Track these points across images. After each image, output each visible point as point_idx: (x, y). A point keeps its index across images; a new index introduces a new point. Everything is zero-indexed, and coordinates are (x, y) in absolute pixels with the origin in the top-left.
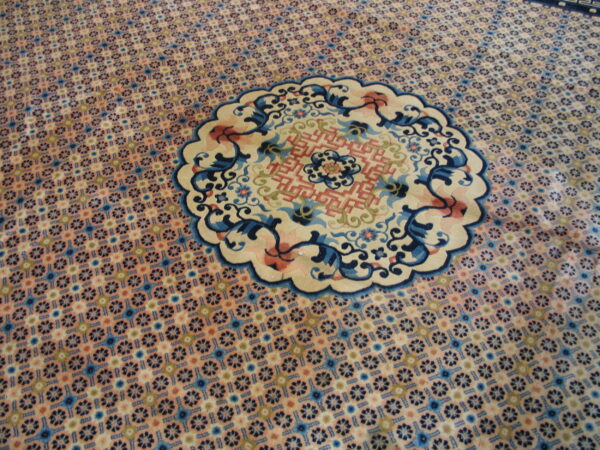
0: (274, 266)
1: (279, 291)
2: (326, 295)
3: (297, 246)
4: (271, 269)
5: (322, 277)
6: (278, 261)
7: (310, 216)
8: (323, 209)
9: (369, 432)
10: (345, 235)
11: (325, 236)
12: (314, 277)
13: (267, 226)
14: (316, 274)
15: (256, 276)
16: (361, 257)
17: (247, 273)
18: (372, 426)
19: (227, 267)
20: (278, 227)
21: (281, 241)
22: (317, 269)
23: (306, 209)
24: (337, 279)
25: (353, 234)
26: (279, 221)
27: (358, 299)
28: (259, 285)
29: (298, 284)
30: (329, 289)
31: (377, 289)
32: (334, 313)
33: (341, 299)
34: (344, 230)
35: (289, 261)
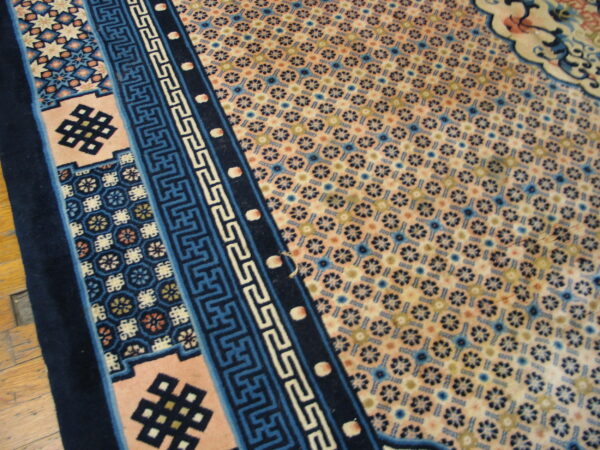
0: (509, 28)
1: (500, 42)
2: (534, 67)
3: (539, 28)
4: (505, 28)
5: (541, 55)
6: (515, 27)
7: (566, 19)
8: (581, 21)
9: (493, 157)
10: (584, 46)
11: (565, 36)
12: (534, 51)
13: (525, 4)
14: (538, 51)
15: (490, 24)
16: (584, 65)
17: (484, 18)
18: (499, 156)
19: (472, 6)
20: (533, 10)
21: (528, 18)
22: (541, 49)
23: (566, 13)
24: (553, 64)
25: (591, 49)
26: (537, 7)
27: (558, 85)
28: (487, 29)
29: (517, 47)
30: (541, 65)
31: (579, 89)
32: (531, 79)
33: (543, 75)
34: (586, 42)
35: (523, 31)
